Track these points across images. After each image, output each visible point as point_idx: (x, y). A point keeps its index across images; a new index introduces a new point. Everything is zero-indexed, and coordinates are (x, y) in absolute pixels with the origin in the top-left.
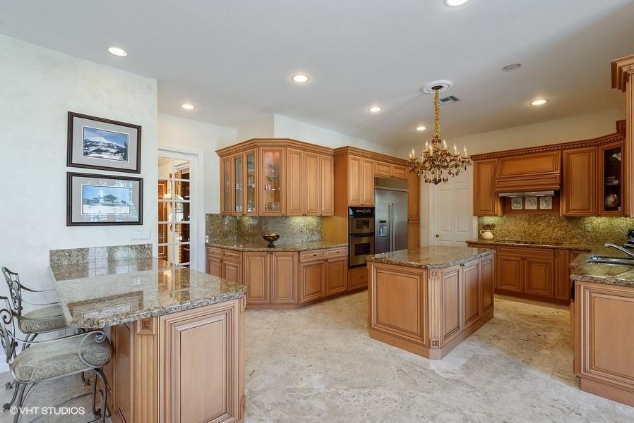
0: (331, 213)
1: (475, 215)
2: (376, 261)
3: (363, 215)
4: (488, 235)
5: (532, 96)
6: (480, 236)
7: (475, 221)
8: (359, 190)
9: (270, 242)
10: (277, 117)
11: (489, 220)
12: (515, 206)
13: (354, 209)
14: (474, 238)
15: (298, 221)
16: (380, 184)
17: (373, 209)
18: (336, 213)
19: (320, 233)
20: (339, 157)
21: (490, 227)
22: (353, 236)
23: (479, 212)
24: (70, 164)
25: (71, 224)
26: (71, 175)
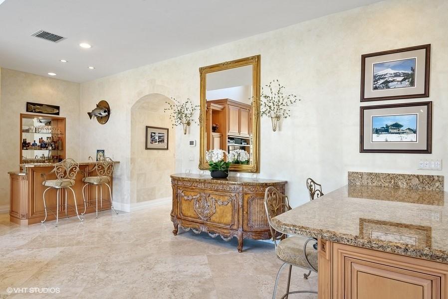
24: (363, 99)
25: (363, 150)
26: (363, 109)
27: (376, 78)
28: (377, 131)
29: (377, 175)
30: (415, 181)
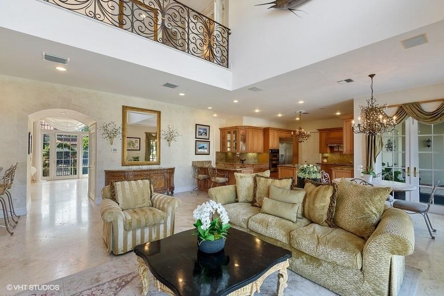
0: (262, 152)
1: (320, 153)
2: (280, 166)
3: (275, 153)
4: (325, 161)
5: (336, 112)
6: (322, 162)
7: (321, 155)
8: (273, 143)
9: (242, 161)
10: (244, 117)
11: (326, 155)
12: (335, 150)
13: (271, 150)
14: (320, 162)
15: (251, 155)
16: (281, 140)
17: (278, 150)
18: (264, 152)
19: (258, 159)
20: (266, 131)
21: (326, 158)
22: (271, 160)
23: (322, 151)
24: (196, 138)
25: (196, 154)
26: (196, 141)
27: (199, 132)
28: (199, 148)
29: (199, 162)
30: (207, 163)
